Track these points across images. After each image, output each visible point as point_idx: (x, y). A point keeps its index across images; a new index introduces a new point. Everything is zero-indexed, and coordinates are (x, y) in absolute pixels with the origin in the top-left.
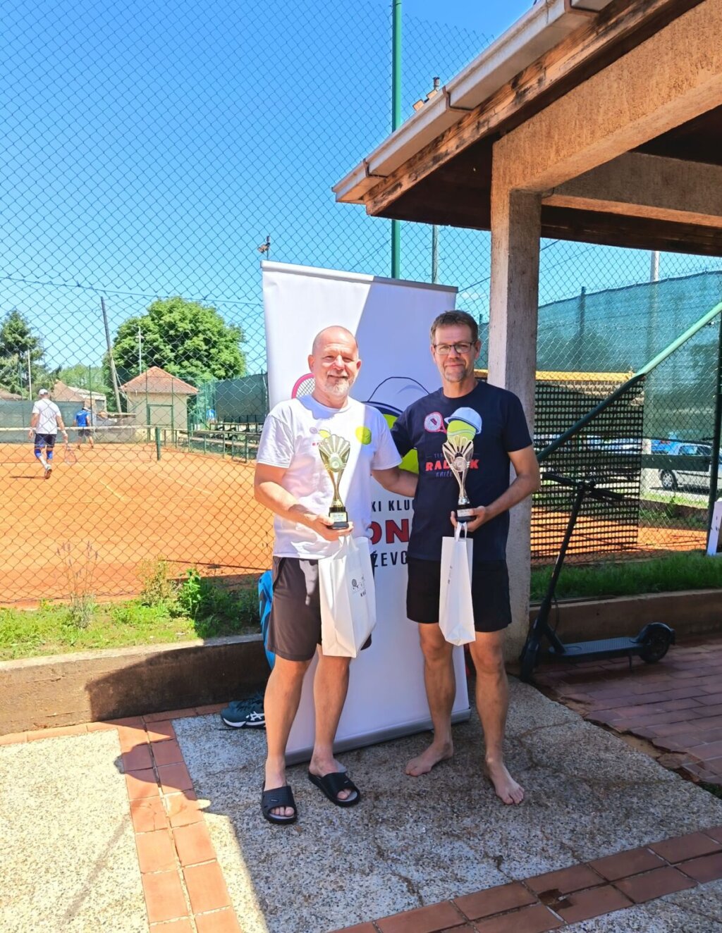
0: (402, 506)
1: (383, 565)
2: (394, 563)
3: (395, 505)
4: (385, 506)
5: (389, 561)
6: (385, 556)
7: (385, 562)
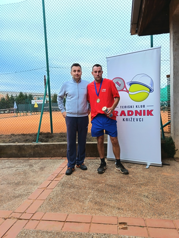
0: (140, 106)
1: (134, 121)
2: (137, 121)
3: (138, 106)
4: (135, 107)
5: (135, 120)
6: (134, 119)
7: (134, 120)
